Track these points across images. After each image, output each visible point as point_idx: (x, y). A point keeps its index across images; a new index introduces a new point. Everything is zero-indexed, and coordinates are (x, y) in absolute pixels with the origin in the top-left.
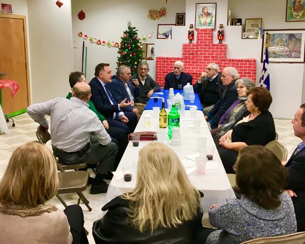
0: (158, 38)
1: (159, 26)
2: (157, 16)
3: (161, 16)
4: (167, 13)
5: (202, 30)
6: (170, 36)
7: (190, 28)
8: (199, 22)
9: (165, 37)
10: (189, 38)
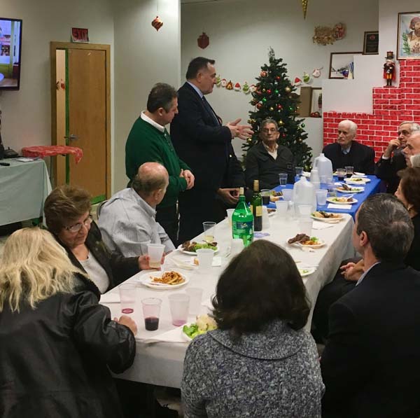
0: (330, 78)
1: (334, 55)
2: (329, 38)
3: (336, 38)
4: (348, 32)
5: (409, 62)
6: (350, 74)
7: (388, 58)
8: (404, 47)
9: (342, 76)
10: (385, 77)
